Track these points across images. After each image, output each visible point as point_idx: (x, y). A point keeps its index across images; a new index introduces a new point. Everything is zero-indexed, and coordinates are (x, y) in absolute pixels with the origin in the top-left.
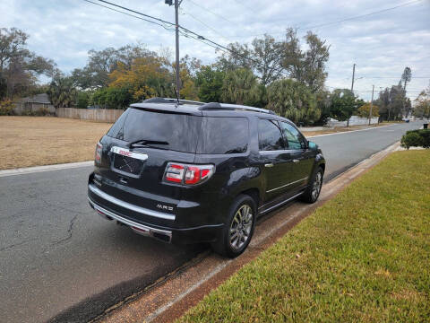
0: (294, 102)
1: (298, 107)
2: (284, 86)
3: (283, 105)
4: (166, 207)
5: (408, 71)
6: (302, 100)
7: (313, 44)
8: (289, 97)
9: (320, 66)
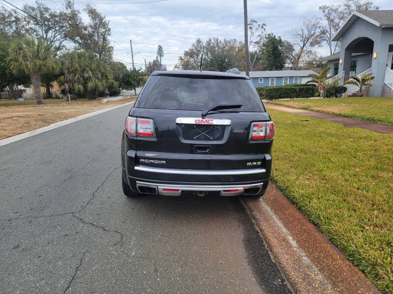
0: (93, 74)
1: (98, 78)
2: (79, 58)
3: (83, 77)
4: (255, 163)
5: (160, 48)
6: (100, 71)
7: (94, 18)
8: (87, 69)
9: (104, 39)
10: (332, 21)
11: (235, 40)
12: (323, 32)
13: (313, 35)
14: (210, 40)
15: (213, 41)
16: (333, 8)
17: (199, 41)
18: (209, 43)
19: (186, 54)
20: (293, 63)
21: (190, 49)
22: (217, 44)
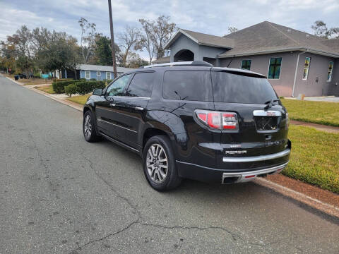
10: (149, 32)
11: (65, 33)
12: (143, 40)
13: (135, 41)
14: (38, 29)
15: (40, 31)
16: (150, 22)
17: (24, 28)
18: (36, 31)
19: (10, 39)
20: (120, 61)
21: (14, 35)
22: (46, 34)
